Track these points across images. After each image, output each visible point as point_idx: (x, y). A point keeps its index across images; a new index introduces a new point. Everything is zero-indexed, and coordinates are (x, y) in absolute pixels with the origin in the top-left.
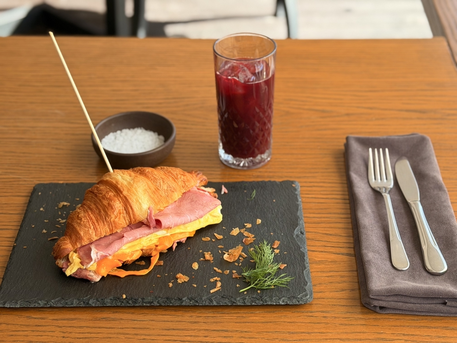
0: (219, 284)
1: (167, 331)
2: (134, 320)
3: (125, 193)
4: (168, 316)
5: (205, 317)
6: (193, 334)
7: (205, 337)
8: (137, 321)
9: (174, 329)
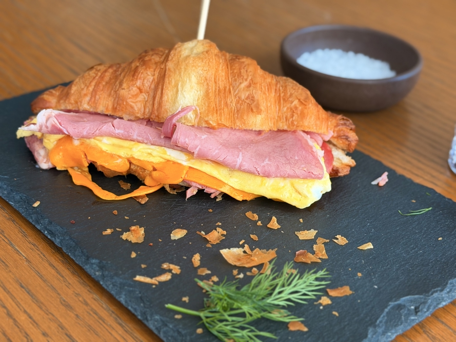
0: (166, 277)
1: (18, 287)
2: (11, 244)
3: (170, 65)
4: (53, 271)
5: (92, 309)
6: (37, 317)
7: (45, 334)
8: (13, 247)
9: (29, 292)
